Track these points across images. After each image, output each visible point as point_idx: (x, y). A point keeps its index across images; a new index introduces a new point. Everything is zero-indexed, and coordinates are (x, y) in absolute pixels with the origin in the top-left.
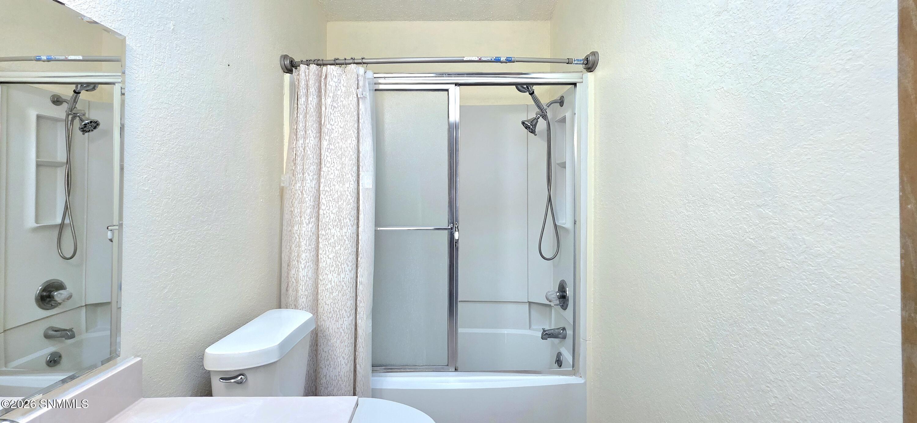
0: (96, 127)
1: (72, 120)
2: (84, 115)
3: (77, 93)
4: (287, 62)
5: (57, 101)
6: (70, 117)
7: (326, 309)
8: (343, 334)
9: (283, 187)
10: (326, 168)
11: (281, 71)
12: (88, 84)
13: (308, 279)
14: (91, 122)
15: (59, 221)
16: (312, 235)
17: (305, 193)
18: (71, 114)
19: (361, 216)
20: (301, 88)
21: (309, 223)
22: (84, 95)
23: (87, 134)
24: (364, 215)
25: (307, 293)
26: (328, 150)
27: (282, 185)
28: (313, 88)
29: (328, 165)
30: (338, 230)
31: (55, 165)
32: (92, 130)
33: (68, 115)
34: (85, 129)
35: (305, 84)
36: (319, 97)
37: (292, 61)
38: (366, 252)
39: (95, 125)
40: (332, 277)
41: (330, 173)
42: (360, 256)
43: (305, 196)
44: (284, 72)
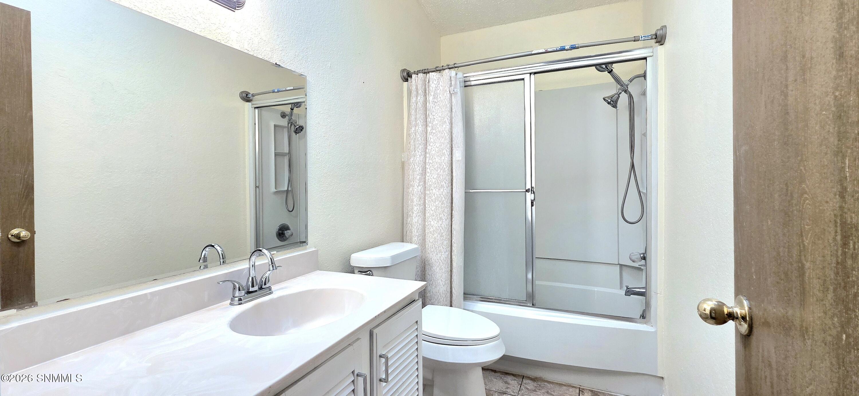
0: (302, 130)
1: (291, 127)
2: (296, 123)
3: (292, 109)
4: (405, 74)
5: (283, 115)
6: (290, 124)
7: (430, 245)
8: (441, 264)
9: (404, 162)
10: (430, 146)
11: (401, 81)
12: (298, 103)
13: (418, 225)
14: (299, 127)
15: (286, 189)
16: (421, 194)
17: (416, 165)
18: (290, 123)
19: (454, 181)
20: (413, 91)
21: (419, 185)
22: (296, 110)
23: (298, 135)
24: (456, 180)
25: (418, 234)
26: (431, 134)
27: (403, 160)
28: (421, 91)
29: (431, 144)
30: (437, 190)
31: (283, 155)
32: (300, 132)
33: (288, 123)
34: (297, 131)
35: (415, 88)
36: (425, 95)
37: (408, 73)
38: (458, 207)
39: (301, 128)
40: (433, 223)
41: (432, 150)
42: (454, 209)
43: (416, 167)
44: (403, 81)
